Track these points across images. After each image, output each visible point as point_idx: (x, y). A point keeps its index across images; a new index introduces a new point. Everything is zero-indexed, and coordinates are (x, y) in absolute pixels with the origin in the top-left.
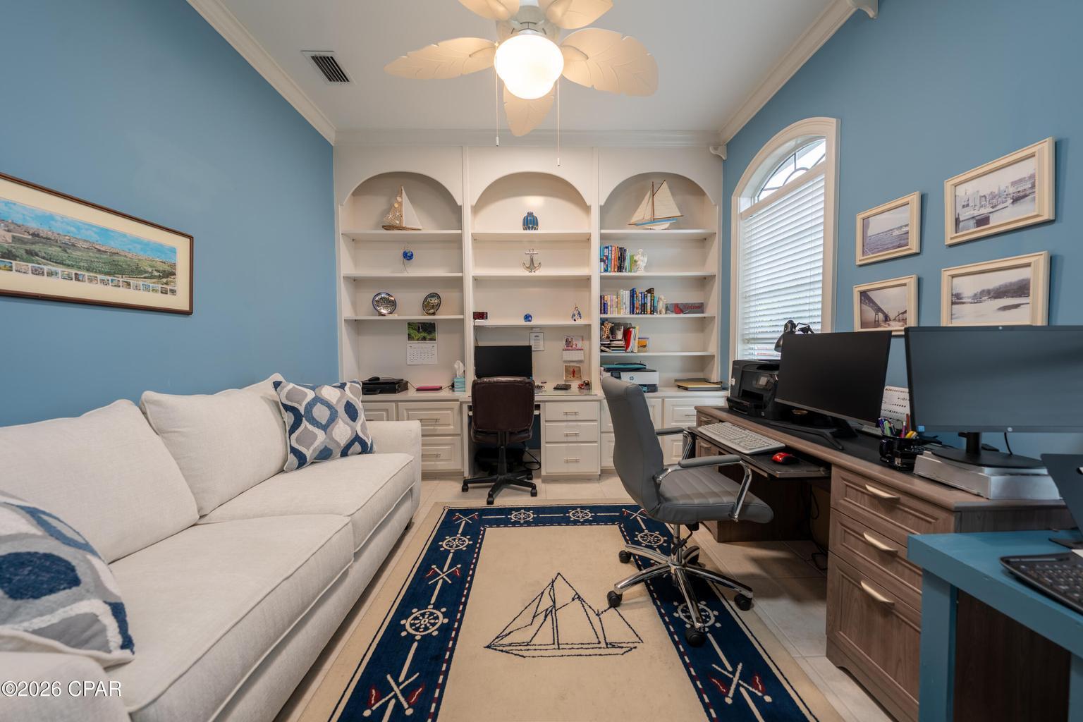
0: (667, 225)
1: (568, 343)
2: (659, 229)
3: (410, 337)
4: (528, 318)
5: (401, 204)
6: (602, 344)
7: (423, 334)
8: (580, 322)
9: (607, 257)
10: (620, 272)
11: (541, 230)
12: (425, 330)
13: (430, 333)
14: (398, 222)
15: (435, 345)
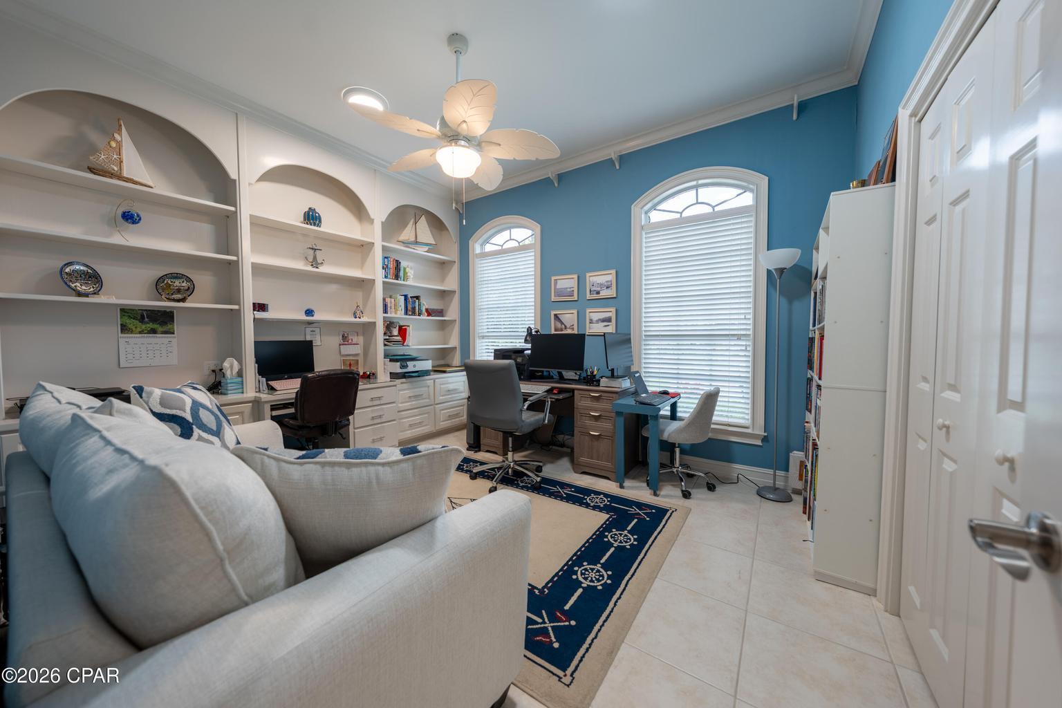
0: (426, 248)
1: (344, 338)
2: (421, 251)
3: (124, 329)
4: (309, 312)
5: (119, 144)
6: (385, 339)
7: (151, 326)
8: (365, 319)
9: (387, 266)
10: (397, 279)
11: (326, 228)
12: (159, 321)
13: (163, 323)
14: (116, 169)
15: (174, 341)
